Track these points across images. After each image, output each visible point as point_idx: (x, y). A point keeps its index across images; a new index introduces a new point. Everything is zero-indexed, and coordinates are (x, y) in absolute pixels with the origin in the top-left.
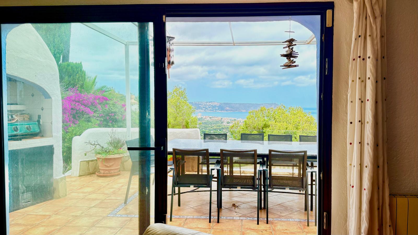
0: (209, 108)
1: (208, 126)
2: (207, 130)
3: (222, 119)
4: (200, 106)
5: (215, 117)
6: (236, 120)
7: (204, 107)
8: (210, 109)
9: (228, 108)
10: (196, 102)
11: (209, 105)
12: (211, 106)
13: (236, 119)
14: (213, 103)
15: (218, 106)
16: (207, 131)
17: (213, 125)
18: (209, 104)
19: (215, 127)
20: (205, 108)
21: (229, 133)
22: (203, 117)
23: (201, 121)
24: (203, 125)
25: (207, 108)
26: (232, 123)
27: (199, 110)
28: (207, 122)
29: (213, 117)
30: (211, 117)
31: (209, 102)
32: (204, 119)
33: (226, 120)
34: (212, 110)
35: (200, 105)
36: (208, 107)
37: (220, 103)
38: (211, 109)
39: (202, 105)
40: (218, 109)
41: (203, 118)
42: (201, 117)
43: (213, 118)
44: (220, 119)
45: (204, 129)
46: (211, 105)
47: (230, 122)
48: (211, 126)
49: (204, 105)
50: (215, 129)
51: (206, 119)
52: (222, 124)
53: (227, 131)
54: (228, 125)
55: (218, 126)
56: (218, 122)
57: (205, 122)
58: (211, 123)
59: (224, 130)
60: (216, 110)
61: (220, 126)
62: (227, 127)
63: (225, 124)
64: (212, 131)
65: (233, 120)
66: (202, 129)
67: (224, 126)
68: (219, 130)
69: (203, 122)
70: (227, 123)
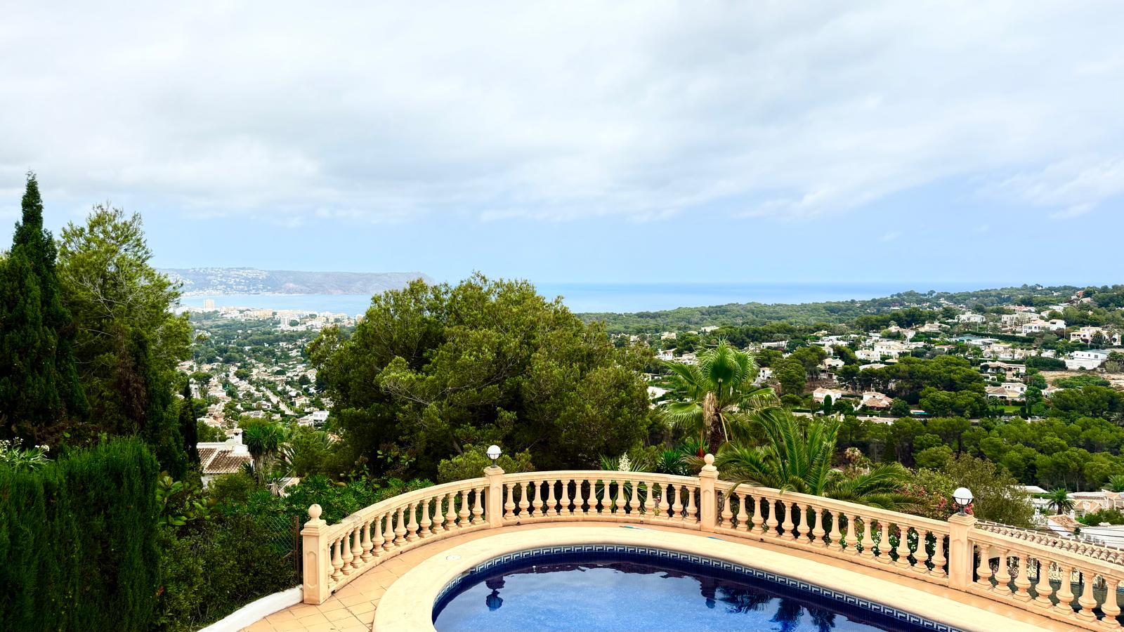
0: (239, 284)
1: (235, 333)
2: (231, 345)
3: (274, 314)
4: (210, 280)
5: (253, 310)
6: (316, 316)
7: (221, 284)
8: (241, 287)
9: (291, 285)
10: (197, 270)
11: (237, 278)
12: (243, 279)
13: (315, 313)
14: (249, 271)
15: (263, 278)
16: (232, 348)
17: (249, 331)
18: (237, 273)
19: (257, 337)
20: (226, 285)
21: (297, 352)
22: (218, 309)
23: (214, 321)
24: (220, 332)
25: (232, 284)
26: (305, 324)
27: (208, 291)
28: (232, 323)
29: (248, 310)
30: (244, 308)
31: (237, 268)
32: (223, 314)
33: (286, 317)
34: (246, 291)
35: (209, 277)
36: (235, 281)
37: (269, 271)
38: (243, 289)
39: (216, 276)
40: (264, 288)
41: (221, 314)
42: (214, 309)
43: (248, 312)
44: (271, 313)
45: (222, 344)
46: (242, 275)
47: (299, 321)
48: (242, 333)
49: (221, 278)
50: (257, 343)
51: (229, 316)
52: (277, 327)
53: (290, 346)
54: (295, 328)
55: (264, 333)
56: (264, 321)
57: (226, 322)
58: (243, 326)
59: (281, 344)
60: (257, 290)
61: (269, 333)
62: (292, 336)
63: (285, 327)
64: (247, 348)
65: (307, 317)
66: (217, 342)
67: (283, 331)
68: (266, 345)
69: (220, 323)
70: (291, 325)
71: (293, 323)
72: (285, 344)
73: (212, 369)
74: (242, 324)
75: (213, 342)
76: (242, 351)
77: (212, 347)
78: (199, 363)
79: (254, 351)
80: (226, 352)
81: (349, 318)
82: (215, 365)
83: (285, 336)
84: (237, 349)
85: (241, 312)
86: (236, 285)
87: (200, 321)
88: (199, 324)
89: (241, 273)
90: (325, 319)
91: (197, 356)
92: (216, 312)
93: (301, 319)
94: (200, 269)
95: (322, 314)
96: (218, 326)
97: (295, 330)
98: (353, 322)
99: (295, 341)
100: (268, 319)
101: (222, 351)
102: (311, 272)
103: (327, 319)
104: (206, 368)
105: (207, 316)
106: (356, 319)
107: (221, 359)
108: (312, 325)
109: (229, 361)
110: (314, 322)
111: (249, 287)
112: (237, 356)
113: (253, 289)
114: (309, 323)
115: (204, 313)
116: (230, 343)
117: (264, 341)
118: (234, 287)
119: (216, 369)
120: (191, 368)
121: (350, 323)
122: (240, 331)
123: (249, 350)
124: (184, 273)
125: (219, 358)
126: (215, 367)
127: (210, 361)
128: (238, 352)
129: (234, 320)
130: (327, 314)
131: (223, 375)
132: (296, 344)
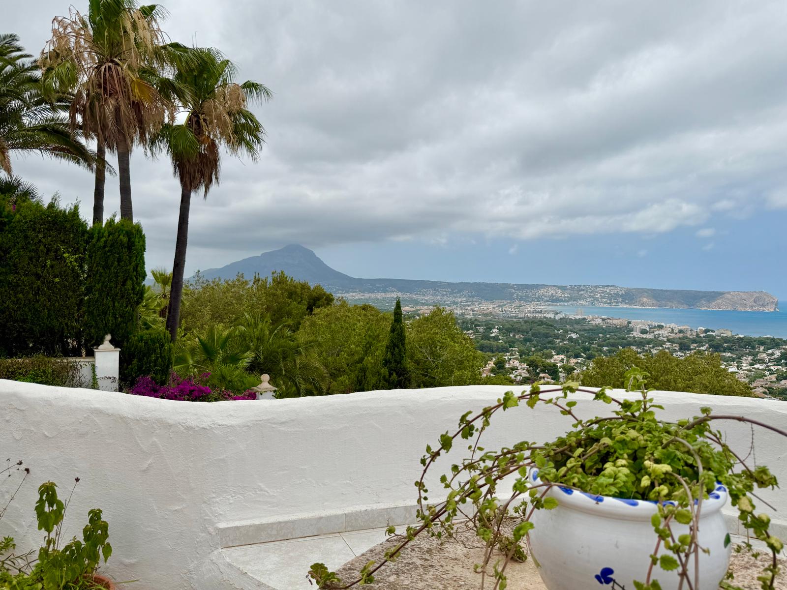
0: (602, 297)
1: (597, 336)
2: (593, 345)
3: (629, 323)
4: (582, 294)
5: (613, 319)
6: (663, 326)
7: (590, 297)
8: (604, 300)
9: (645, 300)
11: (602, 293)
12: (607, 294)
13: (663, 324)
14: (612, 288)
15: (622, 294)
16: (593, 347)
17: (608, 336)
18: (603, 289)
19: (613, 341)
20: (593, 297)
22: (586, 317)
23: (583, 326)
24: (586, 334)
25: (598, 298)
26: (653, 332)
27: (580, 302)
28: (596, 328)
29: (608, 319)
30: (606, 317)
31: (603, 286)
32: (589, 321)
33: (638, 327)
34: (608, 303)
35: (582, 292)
36: (601, 296)
37: (627, 289)
38: (606, 301)
39: (587, 291)
40: (623, 301)
42: (583, 317)
43: (609, 321)
44: (626, 322)
45: (587, 343)
47: (648, 330)
48: (602, 337)
49: (590, 293)
50: (613, 345)
51: (593, 323)
52: (630, 334)
53: (639, 350)
54: (644, 336)
55: (619, 338)
56: (620, 328)
57: (591, 327)
58: (604, 331)
59: (632, 347)
60: (617, 303)
61: (623, 338)
62: (641, 342)
63: (636, 334)
64: (605, 348)
65: (655, 327)
66: (583, 342)
67: (634, 338)
68: (620, 348)
69: (586, 328)
70: (642, 333)
71: (644, 332)
72: (635, 348)
73: (577, 363)
74: (603, 329)
75: (580, 342)
76: (601, 351)
77: (579, 345)
78: (569, 357)
79: (609, 351)
80: (589, 350)
81: (691, 330)
82: (580, 360)
83: (636, 341)
84: (597, 349)
85: (603, 320)
86: (601, 299)
87: (572, 325)
88: (571, 328)
89: (605, 290)
90: (670, 329)
91: (568, 352)
92: (584, 319)
93: (650, 328)
94: (575, 286)
95: (668, 325)
96: (585, 330)
97: (644, 337)
98: (694, 334)
99: (644, 346)
100: (623, 327)
101: (586, 350)
102: (661, 290)
103: (673, 330)
104: (573, 361)
105: (578, 322)
106: (698, 331)
107: (585, 356)
108: (659, 334)
109: (589, 358)
110: (660, 332)
111: (611, 300)
112: (596, 354)
113: (615, 302)
114: (657, 333)
115: (575, 319)
116: (592, 343)
117: (619, 344)
118: (600, 300)
119: (580, 363)
120: (562, 360)
121: (691, 335)
122: (601, 335)
123: (607, 350)
124: (563, 288)
125: (583, 354)
126: (579, 361)
127: (577, 356)
128: (597, 351)
129: (597, 326)
130: (673, 325)
131: (585, 368)
132: (644, 349)
